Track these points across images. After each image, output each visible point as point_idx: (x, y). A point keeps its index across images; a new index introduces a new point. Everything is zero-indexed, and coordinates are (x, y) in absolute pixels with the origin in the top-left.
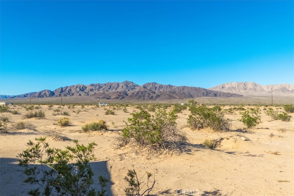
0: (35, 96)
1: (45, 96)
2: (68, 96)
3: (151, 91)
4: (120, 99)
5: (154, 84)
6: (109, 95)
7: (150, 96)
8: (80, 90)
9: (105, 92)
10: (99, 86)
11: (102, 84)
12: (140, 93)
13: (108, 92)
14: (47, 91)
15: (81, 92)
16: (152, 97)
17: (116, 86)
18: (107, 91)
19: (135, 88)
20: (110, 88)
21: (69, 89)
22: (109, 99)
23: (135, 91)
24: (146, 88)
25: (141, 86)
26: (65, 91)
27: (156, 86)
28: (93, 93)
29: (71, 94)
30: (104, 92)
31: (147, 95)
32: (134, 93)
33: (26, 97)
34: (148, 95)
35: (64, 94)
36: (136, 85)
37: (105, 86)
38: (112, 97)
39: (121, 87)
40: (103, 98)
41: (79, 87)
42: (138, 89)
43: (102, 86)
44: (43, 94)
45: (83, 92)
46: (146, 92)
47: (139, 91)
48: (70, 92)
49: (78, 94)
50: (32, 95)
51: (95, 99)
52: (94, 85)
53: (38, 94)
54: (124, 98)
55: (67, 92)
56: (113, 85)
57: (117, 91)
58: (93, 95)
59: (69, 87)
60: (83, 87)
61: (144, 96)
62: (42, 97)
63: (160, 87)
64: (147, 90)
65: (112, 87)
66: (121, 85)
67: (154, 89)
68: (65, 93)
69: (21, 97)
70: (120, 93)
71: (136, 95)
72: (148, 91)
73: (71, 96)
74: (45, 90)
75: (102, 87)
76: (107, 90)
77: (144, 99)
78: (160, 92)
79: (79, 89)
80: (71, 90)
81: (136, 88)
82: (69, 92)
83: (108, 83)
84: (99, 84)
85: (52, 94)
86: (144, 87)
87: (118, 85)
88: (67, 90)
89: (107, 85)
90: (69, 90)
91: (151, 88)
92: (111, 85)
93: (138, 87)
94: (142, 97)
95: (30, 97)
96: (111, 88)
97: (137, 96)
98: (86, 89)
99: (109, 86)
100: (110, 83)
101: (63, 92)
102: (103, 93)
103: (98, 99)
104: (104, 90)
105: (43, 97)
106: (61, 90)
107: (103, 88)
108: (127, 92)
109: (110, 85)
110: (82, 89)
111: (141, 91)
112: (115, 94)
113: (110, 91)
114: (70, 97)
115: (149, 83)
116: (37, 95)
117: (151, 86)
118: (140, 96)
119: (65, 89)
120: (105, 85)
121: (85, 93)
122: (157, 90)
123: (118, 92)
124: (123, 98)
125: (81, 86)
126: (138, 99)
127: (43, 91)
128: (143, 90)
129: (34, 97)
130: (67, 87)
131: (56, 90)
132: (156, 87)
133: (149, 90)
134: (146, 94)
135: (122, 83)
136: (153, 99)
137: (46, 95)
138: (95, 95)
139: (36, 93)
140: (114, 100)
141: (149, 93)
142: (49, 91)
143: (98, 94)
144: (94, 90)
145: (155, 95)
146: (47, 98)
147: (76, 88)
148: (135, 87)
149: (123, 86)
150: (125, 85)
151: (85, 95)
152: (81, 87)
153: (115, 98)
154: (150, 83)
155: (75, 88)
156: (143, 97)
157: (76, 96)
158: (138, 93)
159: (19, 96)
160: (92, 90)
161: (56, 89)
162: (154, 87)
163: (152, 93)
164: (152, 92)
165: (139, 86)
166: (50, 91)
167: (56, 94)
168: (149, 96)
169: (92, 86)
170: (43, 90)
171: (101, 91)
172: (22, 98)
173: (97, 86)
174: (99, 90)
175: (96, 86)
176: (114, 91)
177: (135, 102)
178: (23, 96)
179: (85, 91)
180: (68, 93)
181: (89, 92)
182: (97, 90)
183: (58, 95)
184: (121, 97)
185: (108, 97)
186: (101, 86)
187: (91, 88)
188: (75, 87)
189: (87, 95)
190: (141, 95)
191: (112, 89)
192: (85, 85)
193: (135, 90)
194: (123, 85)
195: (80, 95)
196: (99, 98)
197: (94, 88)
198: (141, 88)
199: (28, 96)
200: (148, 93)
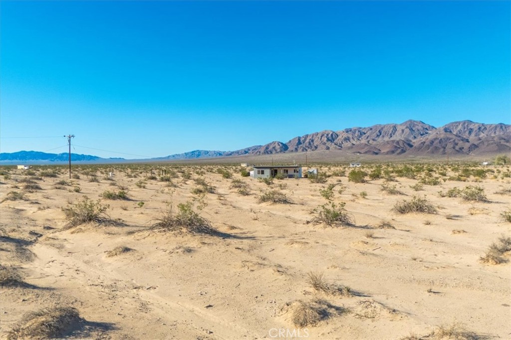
0: (260, 152)
1: (274, 152)
2: (309, 150)
3: (459, 138)
4: (398, 154)
5: (466, 124)
6: (377, 147)
7: (457, 148)
8: (328, 140)
9: (370, 142)
10: (359, 131)
11: (365, 128)
12: (437, 141)
13: (375, 143)
14: (276, 144)
15: (329, 144)
16: (461, 149)
17: (391, 130)
18: (374, 140)
19: (427, 133)
20: (379, 134)
21: (310, 139)
22: (377, 154)
23: (428, 139)
24: (451, 132)
25: (440, 128)
26: (304, 143)
27: (471, 126)
28: (348, 144)
29: (313, 147)
30: (368, 142)
31: (450, 146)
32: (424, 142)
33: (247, 154)
34: (452, 146)
35: (302, 148)
36: (429, 126)
37: (370, 131)
38: (382, 151)
39: (401, 132)
40: (366, 153)
41: (325, 135)
42: (434, 133)
43: (366, 132)
44: (271, 148)
45: (333, 144)
46: (450, 140)
47: (436, 139)
48: (312, 143)
49: (324, 147)
50: (256, 150)
51: (353, 154)
52: (350, 131)
53: (265, 148)
54: (405, 152)
55: (307, 145)
56: (385, 129)
57: (392, 139)
58: (349, 148)
59: (310, 135)
60: (332, 135)
61: (445, 148)
62: (269, 152)
63: (480, 128)
64: (451, 136)
65: (383, 132)
66: (399, 129)
67: (467, 132)
68: (304, 146)
69: (240, 153)
70: (398, 142)
71: (428, 145)
72: (454, 137)
73: (313, 150)
74: (274, 143)
75: (365, 134)
76: (373, 138)
77: (444, 153)
78: (480, 139)
79: (326, 139)
80: (313, 141)
81: (429, 132)
82: (310, 144)
83: (376, 126)
84: (360, 128)
85: (285, 147)
86: (446, 130)
87: (395, 128)
88: (308, 140)
89: (373, 129)
90: (310, 141)
91: (460, 132)
92: (382, 129)
93: (434, 129)
94: (440, 149)
95: (253, 153)
96: (381, 134)
97: (431, 147)
98: (338, 138)
99: (377, 132)
100: (380, 125)
101: (301, 144)
102: (366, 144)
103: (358, 154)
104: (368, 139)
105: (271, 153)
106: (297, 142)
107: (367, 135)
108: (411, 141)
109: (380, 128)
110: (330, 138)
111: (440, 139)
112: (389, 146)
113: (380, 139)
114: (312, 152)
115: (456, 123)
116: (262, 151)
117: (460, 127)
118: (436, 148)
119: (303, 139)
120: (371, 129)
121: (335, 144)
122: (473, 134)
123: (393, 141)
124: (403, 151)
125: (329, 133)
126: (433, 152)
127: (271, 144)
128: (442, 136)
129: (258, 153)
130: (307, 136)
131: (290, 141)
132: (471, 129)
133: (456, 135)
134: (448, 144)
135: (401, 125)
136: (463, 153)
137: (276, 150)
138: (352, 148)
139: (260, 146)
140: (386, 156)
141: (456, 141)
142: (279, 144)
143: (358, 146)
144: (351, 140)
145: (467, 145)
146: (277, 155)
147: (322, 136)
148: (427, 131)
149: (403, 131)
150: (407, 127)
151: (336, 148)
152: (330, 135)
153: (387, 153)
154: (459, 123)
155: (320, 138)
156: (442, 150)
157: (321, 150)
158: (432, 142)
159: (238, 152)
160: (347, 139)
161: (291, 139)
162: (466, 129)
163: (461, 142)
164: (462, 140)
165: (436, 129)
166: (282, 143)
167: (290, 148)
168: (454, 148)
169: (347, 132)
170: (271, 142)
171: (363, 141)
172: (242, 155)
173: (357, 132)
174: (360, 139)
175: (354, 133)
176: (386, 139)
177: (426, 158)
178: (243, 152)
179: (336, 141)
180: (309, 146)
181: (342, 142)
182: (356, 139)
183: (294, 149)
184: (399, 151)
185: (375, 152)
186: (363, 131)
187: (345, 135)
188: (319, 136)
189: (340, 148)
190: (439, 145)
191: (383, 136)
192: (335, 131)
193: (427, 136)
194: (404, 127)
195: (328, 148)
196: (359, 152)
197: (351, 136)
198: (440, 131)
199: (249, 152)
200: (454, 141)
